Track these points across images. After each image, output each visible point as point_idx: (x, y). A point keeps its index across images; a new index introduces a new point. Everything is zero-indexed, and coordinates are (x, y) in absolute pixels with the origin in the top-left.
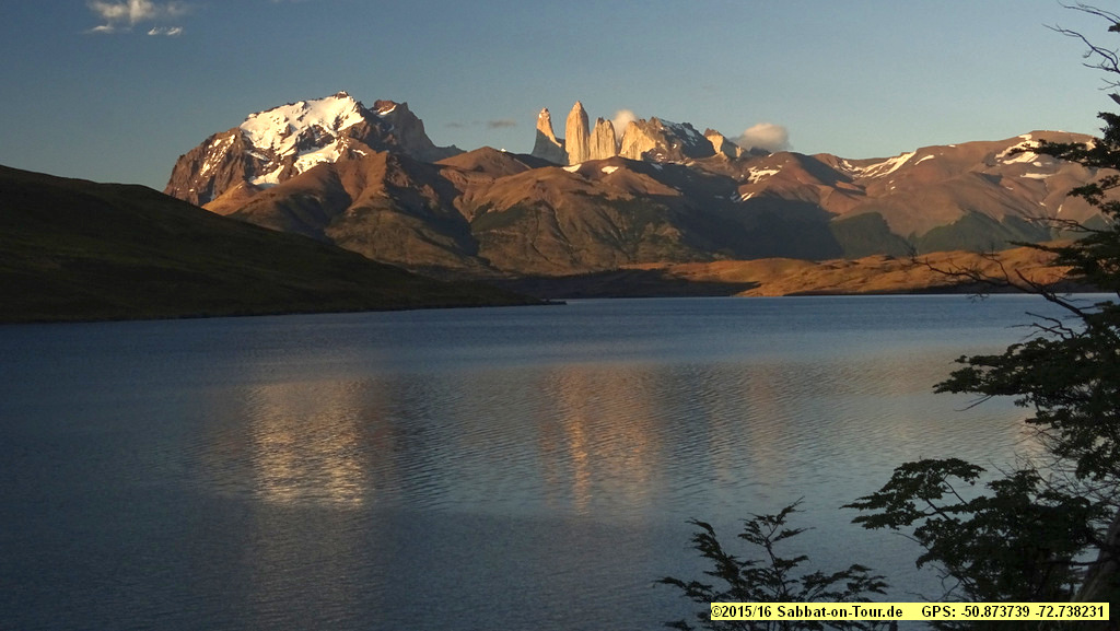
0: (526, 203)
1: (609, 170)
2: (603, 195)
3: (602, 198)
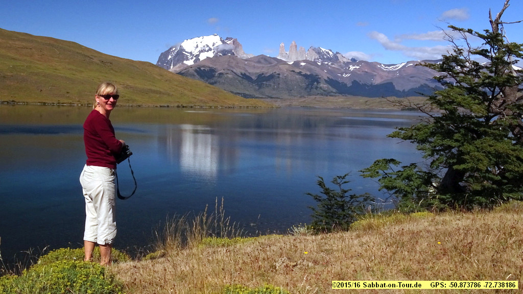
0: (275, 74)
1: (303, 64)
2: (300, 72)
3: (300, 73)
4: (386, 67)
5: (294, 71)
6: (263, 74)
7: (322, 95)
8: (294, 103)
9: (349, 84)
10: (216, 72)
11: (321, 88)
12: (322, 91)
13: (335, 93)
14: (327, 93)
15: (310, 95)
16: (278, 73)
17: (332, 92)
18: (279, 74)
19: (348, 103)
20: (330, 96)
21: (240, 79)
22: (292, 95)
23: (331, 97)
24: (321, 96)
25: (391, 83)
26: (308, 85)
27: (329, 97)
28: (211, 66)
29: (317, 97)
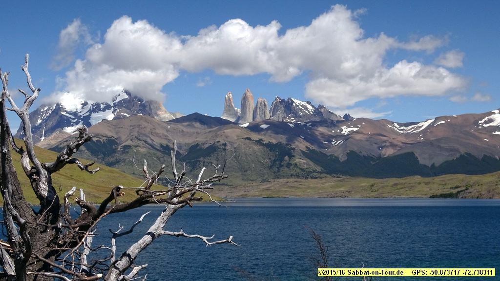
1: (264, 126)
2: (261, 140)
3: (259, 142)
4: (402, 128)
5: (249, 139)
6: (198, 145)
7: (298, 177)
8: (252, 192)
9: (343, 158)
10: (117, 144)
11: (296, 165)
12: (298, 170)
13: (321, 173)
14: (307, 174)
15: (278, 178)
16: (222, 142)
17: (315, 171)
18: (225, 145)
19: (342, 189)
20: (312, 178)
21: (159, 154)
22: (248, 180)
23: (313, 180)
24: (297, 179)
25: (412, 154)
26: (275, 161)
27: (310, 180)
28: (109, 134)
29: (291, 180)
